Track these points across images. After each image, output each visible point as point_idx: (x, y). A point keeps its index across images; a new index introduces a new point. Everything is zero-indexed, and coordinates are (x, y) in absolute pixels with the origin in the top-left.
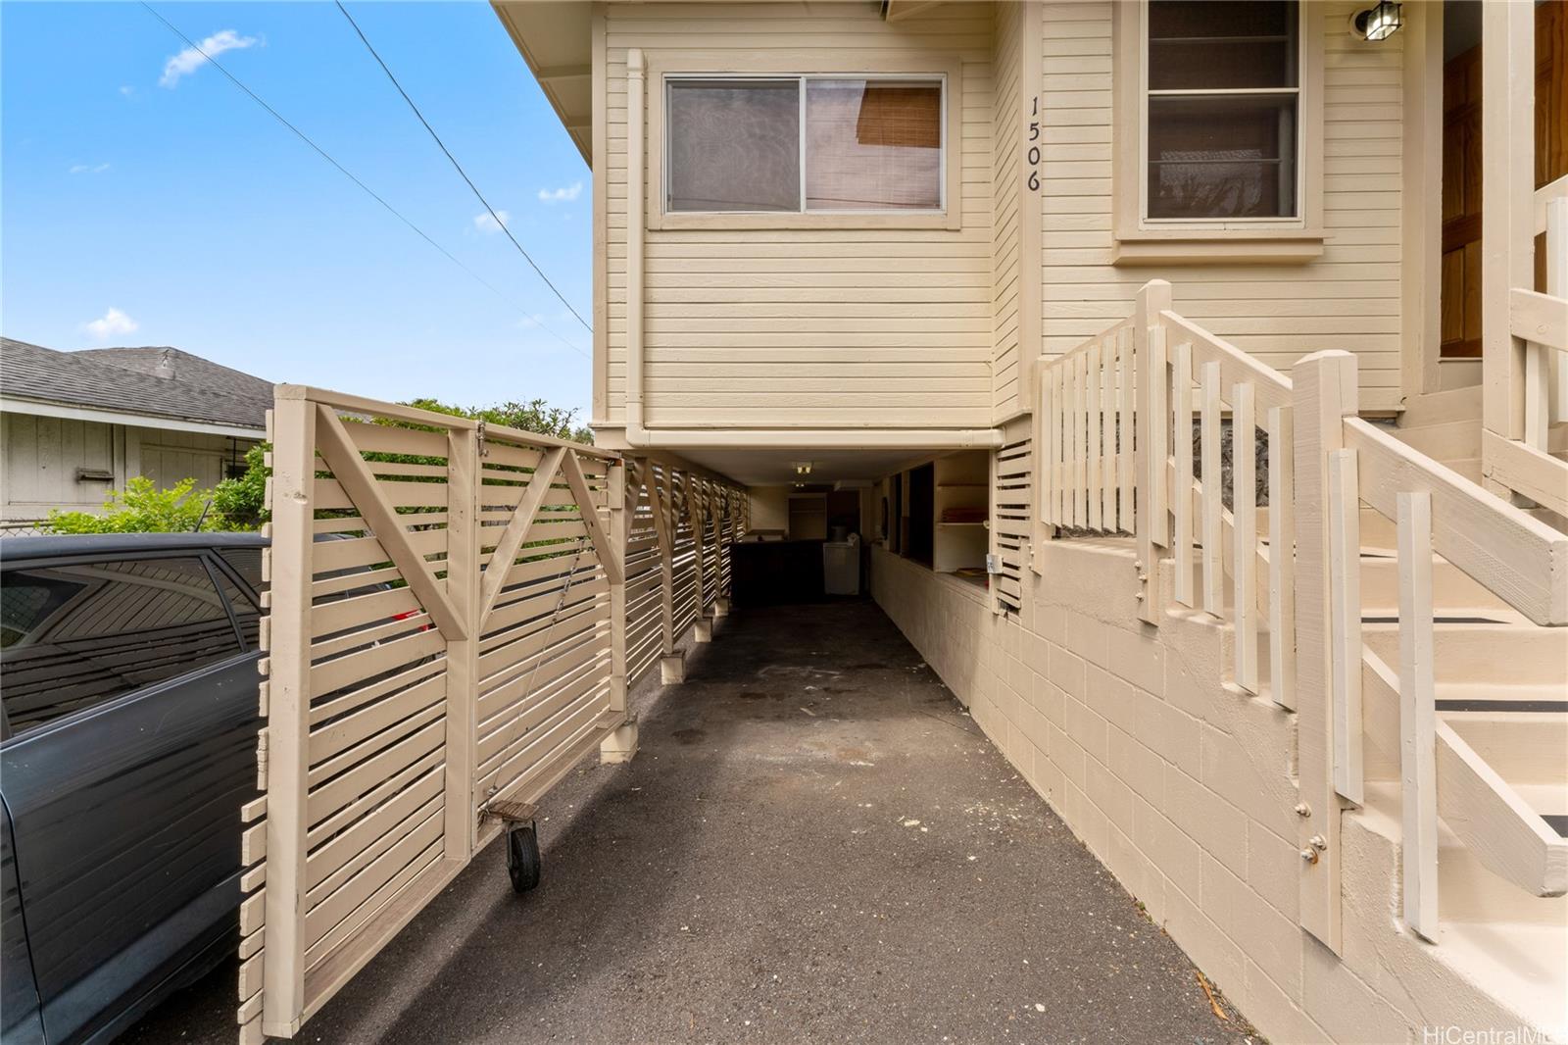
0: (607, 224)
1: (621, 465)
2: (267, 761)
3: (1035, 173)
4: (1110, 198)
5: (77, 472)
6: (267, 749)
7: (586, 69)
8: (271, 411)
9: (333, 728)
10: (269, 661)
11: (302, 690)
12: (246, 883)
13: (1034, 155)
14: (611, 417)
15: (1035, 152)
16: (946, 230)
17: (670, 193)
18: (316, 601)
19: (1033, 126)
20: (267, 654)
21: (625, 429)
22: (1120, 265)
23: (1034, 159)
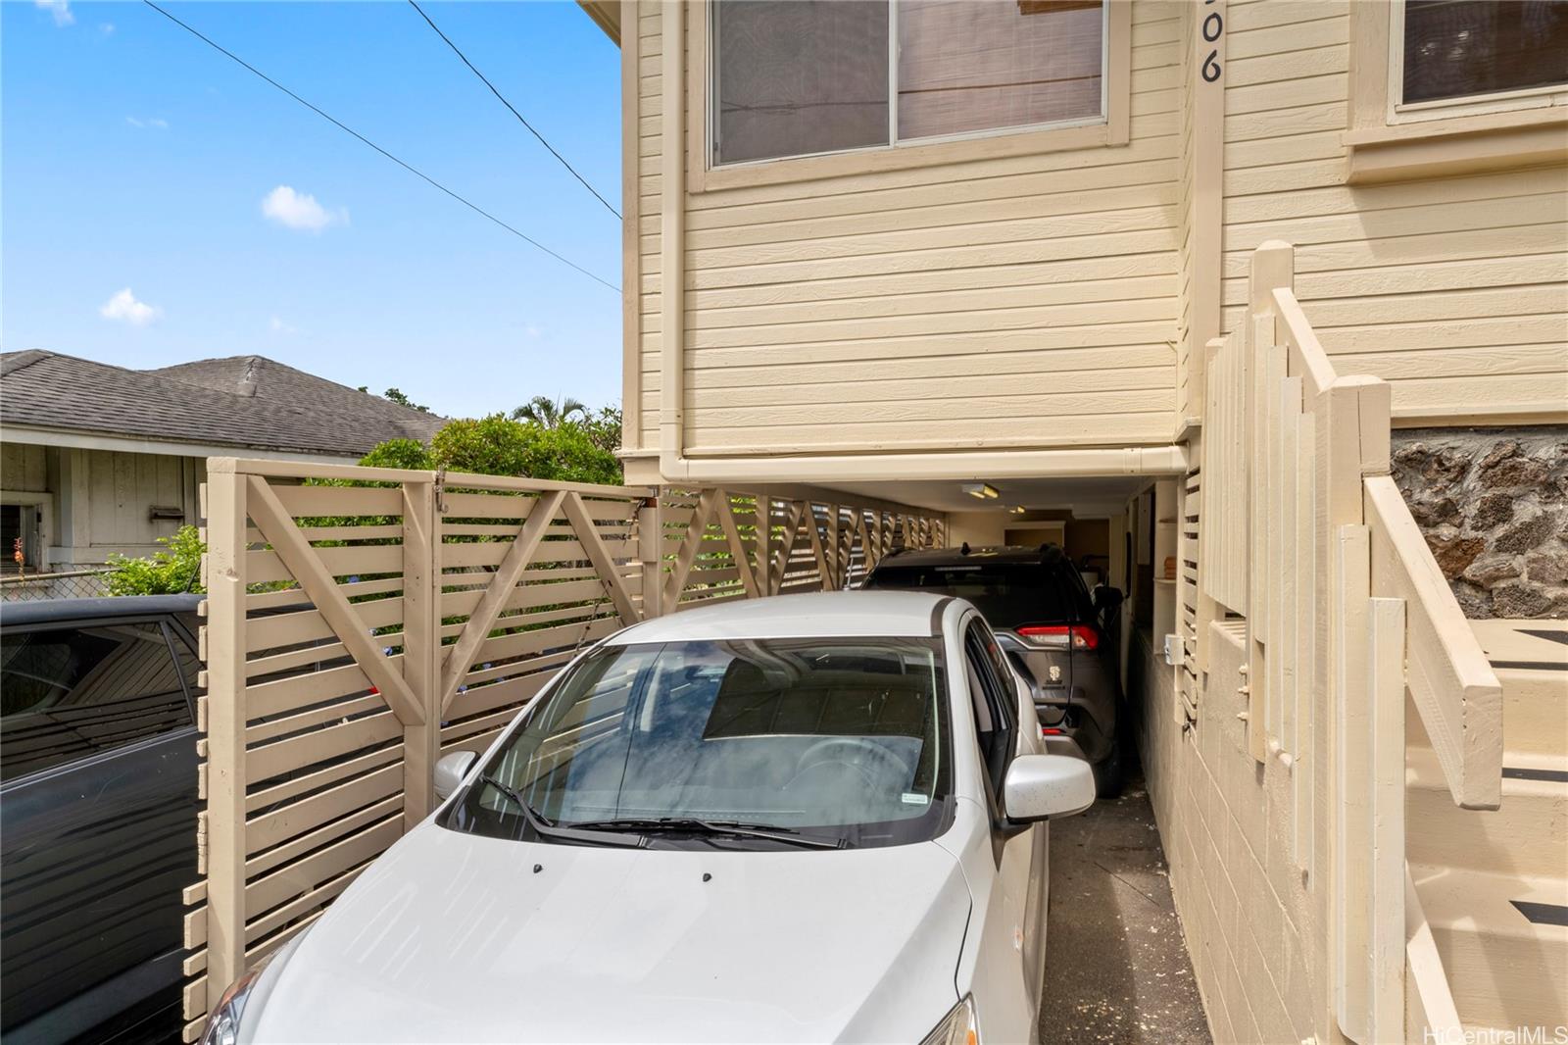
0: (639, 190)
1: (655, 506)
2: (207, 845)
3: (1214, 54)
4: (1346, 75)
5: (151, 510)
6: (206, 833)
8: (205, 484)
9: (274, 815)
10: (207, 742)
11: (237, 774)
12: (189, 966)
13: (1213, 26)
14: (645, 442)
15: (1214, 23)
16: (1107, 147)
17: (718, 141)
18: (251, 681)
20: (204, 735)
21: (658, 458)
22: (1358, 183)
23: (1213, 30)
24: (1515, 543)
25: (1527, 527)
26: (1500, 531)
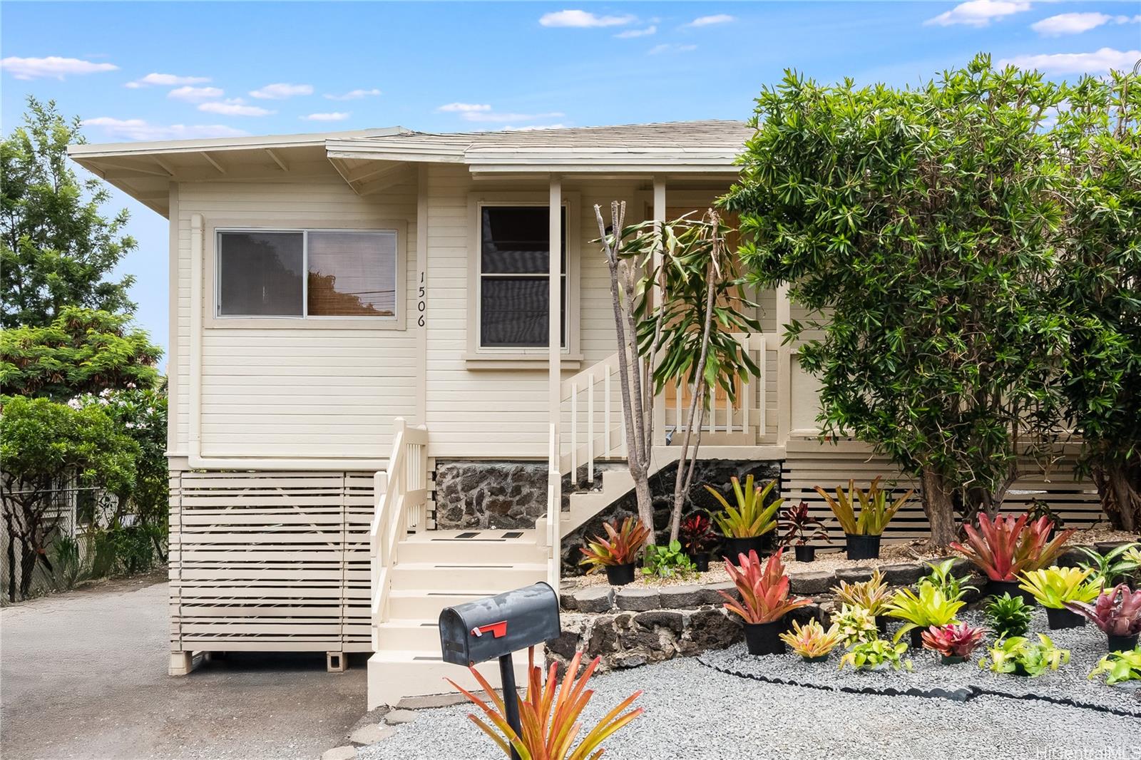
0: (178, 323)
3: (422, 316)
4: (466, 331)
14: (178, 449)
15: (422, 304)
16: (396, 330)
17: (220, 304)
19: (421, 289)
21: (187, 457)
22: (471, 370)
23: (422, 308)
25: (525, 496)
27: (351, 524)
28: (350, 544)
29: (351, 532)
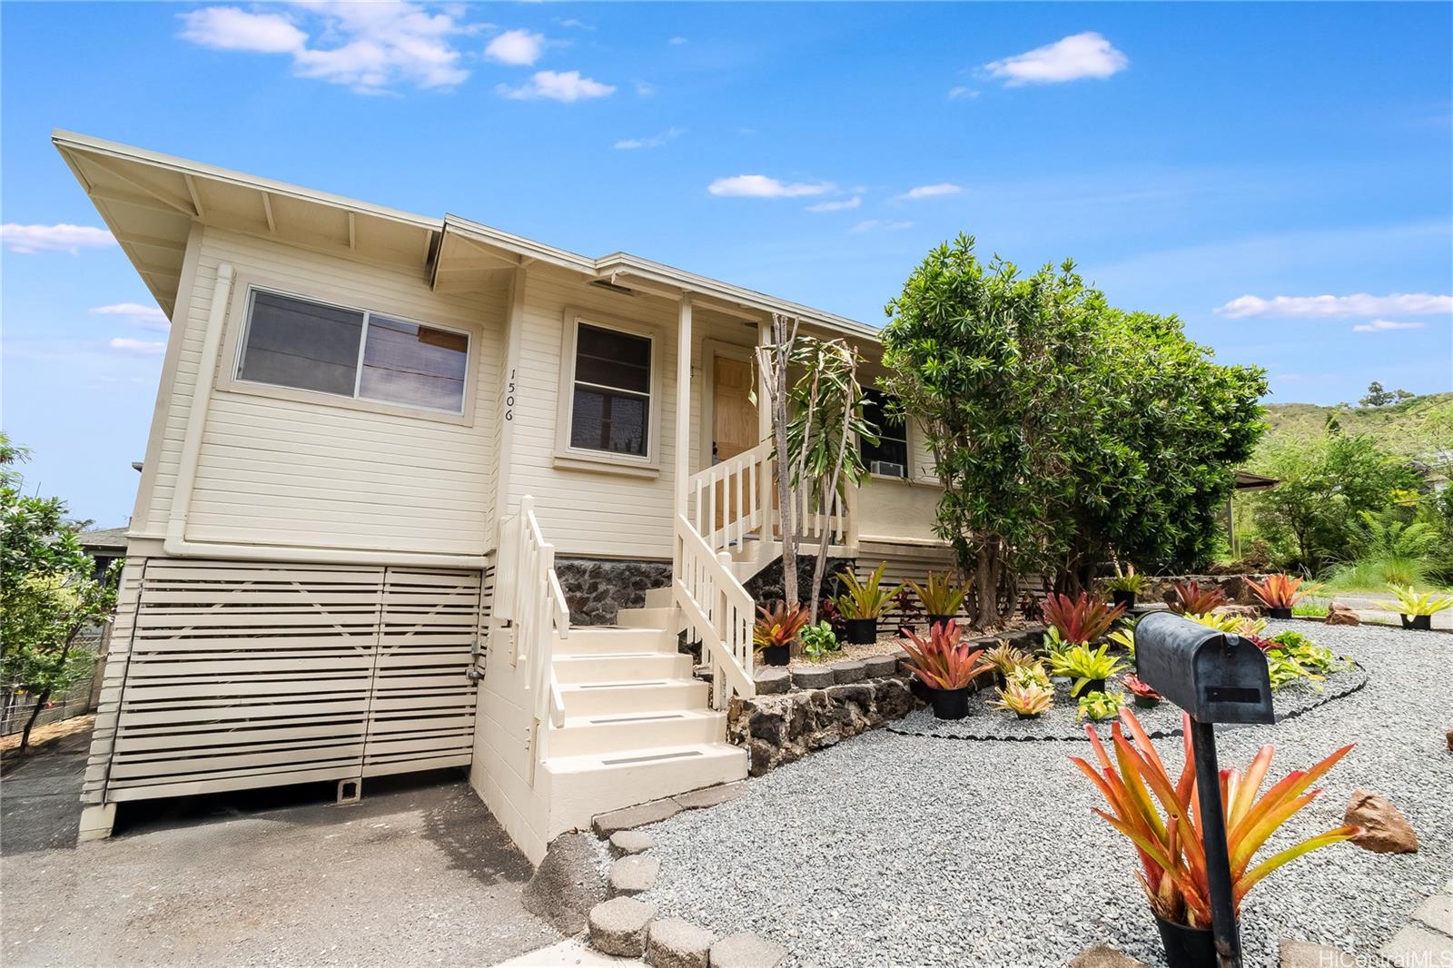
0: (175, 379)
3: (510, 410)
4: (553, 431)
7: (183, 246)
13: (510, 401)
14: (150, 529)
15: (511, 399)
16: (462, 426)
17: (242, 367)
19: (511, 385)
21: (163, 540)
22: (556, 468)
23: (510, 403)
24: (598, 599)
25: (602, 593)
26: (594, 595)
27: (387, 625)
28: (384, 647)
29: (386, 634)
